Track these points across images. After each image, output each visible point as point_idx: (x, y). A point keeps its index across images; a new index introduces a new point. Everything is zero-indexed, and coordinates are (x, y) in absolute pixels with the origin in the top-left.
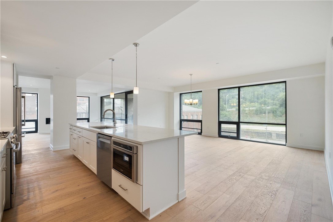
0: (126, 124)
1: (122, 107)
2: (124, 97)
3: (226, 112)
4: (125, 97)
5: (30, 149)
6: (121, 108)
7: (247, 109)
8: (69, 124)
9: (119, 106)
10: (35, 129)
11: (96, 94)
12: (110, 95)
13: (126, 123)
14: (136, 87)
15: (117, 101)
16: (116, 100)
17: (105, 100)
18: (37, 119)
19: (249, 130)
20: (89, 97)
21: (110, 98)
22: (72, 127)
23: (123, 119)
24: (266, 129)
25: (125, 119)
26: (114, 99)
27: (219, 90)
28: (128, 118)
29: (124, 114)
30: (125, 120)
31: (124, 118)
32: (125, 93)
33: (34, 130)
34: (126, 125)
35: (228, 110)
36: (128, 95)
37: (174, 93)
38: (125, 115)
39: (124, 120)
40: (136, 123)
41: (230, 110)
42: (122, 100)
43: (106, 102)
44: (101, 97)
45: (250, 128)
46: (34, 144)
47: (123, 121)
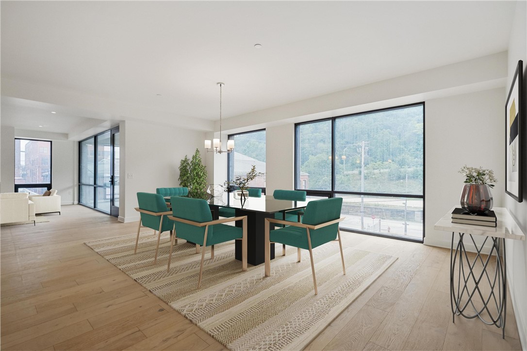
3: (343, 177)
7: (376, 171)
11: (66, 135)
19: (378, 205)
20: (51, 142)
24: (405, 204)
27: (296, 125)
32: (110, 132)
35: (345, 172)
36: (116, 135)
37: (215, 133)
41: (350, 172)
44: (80, 142)
45: (380, 203)
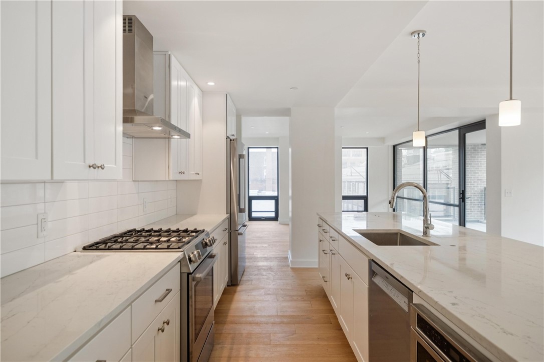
0: (462, 227)
1: (448, 169)
2: (456, 141)
4: (457, 143)
5: (259, 256)
6: (445, 171)
8: (318, 214)
9: (441, 165)
10: (274, 213)
11: (382, 139)
12: (411, 141)
13: (462, 222)
14: (511, 99)
15: (435, 152)
16: (430, 152)
17: (404, 152)
18: (277, 195)
20: (367, 148)
21: (412, 147)
22: (321, 222)
23: (452, 202)
25: (457, 203)
26: (425, 149)
28: (468, 201)
29: (454, 188)
30: (459, 206)
31: (455, 199)
32: (457, 131)
33: (273, 215)
34: (460, 232)
36: (468, 135)
38: (460, 194)
39: (454, 205)
40: (495, 224)
42: (450, 149)
43: (408, 158)
44: (394, 146)
46: (266, 245)
47: (452, 207)
